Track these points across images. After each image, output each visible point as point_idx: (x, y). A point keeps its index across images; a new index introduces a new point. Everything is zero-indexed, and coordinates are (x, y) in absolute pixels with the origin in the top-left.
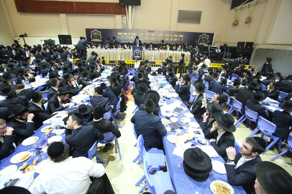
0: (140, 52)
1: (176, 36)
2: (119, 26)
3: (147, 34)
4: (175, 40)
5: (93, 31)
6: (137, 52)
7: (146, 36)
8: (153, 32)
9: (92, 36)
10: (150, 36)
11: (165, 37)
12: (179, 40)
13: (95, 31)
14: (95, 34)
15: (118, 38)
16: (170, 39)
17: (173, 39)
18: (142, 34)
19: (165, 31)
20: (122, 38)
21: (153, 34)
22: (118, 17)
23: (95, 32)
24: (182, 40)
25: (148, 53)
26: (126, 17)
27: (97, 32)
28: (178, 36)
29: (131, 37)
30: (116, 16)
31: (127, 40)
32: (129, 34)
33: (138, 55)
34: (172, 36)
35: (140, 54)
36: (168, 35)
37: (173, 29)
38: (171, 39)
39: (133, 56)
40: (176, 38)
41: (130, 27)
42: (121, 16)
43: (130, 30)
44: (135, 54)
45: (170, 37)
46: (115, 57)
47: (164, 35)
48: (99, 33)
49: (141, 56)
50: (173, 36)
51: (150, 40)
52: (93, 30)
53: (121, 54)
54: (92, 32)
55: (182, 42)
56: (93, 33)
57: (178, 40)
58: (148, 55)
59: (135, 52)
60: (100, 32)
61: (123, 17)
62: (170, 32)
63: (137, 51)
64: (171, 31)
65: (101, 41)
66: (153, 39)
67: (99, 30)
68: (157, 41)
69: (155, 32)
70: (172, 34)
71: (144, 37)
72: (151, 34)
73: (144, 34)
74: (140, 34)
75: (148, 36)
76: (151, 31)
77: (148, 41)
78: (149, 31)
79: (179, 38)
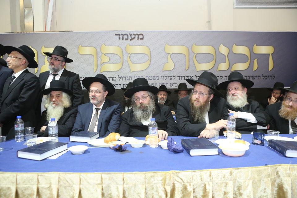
1: (241, 50)
3: (111, 50)
4: (241, 66)
7: (107, 59)
8: (140, 36)
12: (256, 67)
16: (216, 65)
17: (230, 66)
18: (87, 50)
19: (192, 32)
21: (137, 48)
24: (271, 67)
28: (251, 51)
29: (40, 64)
34: (224, 50)
36: (205, 49)
38: (223, 67)
40: (241, 58)
45: (217, 57)
47: (190, 51)
50: (230, 51)
51: (126, 72)
55: (273, 76)
57: (251, 65)
62: (214, 37)
66: (139, 67)
68: (157, 78)
69: (144, 36)
70: (222, 45)
71: (99, 63)
72: (129, 45)
73: (98, 50)
74: (78, 48)
75: (118, 57)
76: (131, 35)
77: (118, 79)
78: (119, 35)
79: (255, 61)
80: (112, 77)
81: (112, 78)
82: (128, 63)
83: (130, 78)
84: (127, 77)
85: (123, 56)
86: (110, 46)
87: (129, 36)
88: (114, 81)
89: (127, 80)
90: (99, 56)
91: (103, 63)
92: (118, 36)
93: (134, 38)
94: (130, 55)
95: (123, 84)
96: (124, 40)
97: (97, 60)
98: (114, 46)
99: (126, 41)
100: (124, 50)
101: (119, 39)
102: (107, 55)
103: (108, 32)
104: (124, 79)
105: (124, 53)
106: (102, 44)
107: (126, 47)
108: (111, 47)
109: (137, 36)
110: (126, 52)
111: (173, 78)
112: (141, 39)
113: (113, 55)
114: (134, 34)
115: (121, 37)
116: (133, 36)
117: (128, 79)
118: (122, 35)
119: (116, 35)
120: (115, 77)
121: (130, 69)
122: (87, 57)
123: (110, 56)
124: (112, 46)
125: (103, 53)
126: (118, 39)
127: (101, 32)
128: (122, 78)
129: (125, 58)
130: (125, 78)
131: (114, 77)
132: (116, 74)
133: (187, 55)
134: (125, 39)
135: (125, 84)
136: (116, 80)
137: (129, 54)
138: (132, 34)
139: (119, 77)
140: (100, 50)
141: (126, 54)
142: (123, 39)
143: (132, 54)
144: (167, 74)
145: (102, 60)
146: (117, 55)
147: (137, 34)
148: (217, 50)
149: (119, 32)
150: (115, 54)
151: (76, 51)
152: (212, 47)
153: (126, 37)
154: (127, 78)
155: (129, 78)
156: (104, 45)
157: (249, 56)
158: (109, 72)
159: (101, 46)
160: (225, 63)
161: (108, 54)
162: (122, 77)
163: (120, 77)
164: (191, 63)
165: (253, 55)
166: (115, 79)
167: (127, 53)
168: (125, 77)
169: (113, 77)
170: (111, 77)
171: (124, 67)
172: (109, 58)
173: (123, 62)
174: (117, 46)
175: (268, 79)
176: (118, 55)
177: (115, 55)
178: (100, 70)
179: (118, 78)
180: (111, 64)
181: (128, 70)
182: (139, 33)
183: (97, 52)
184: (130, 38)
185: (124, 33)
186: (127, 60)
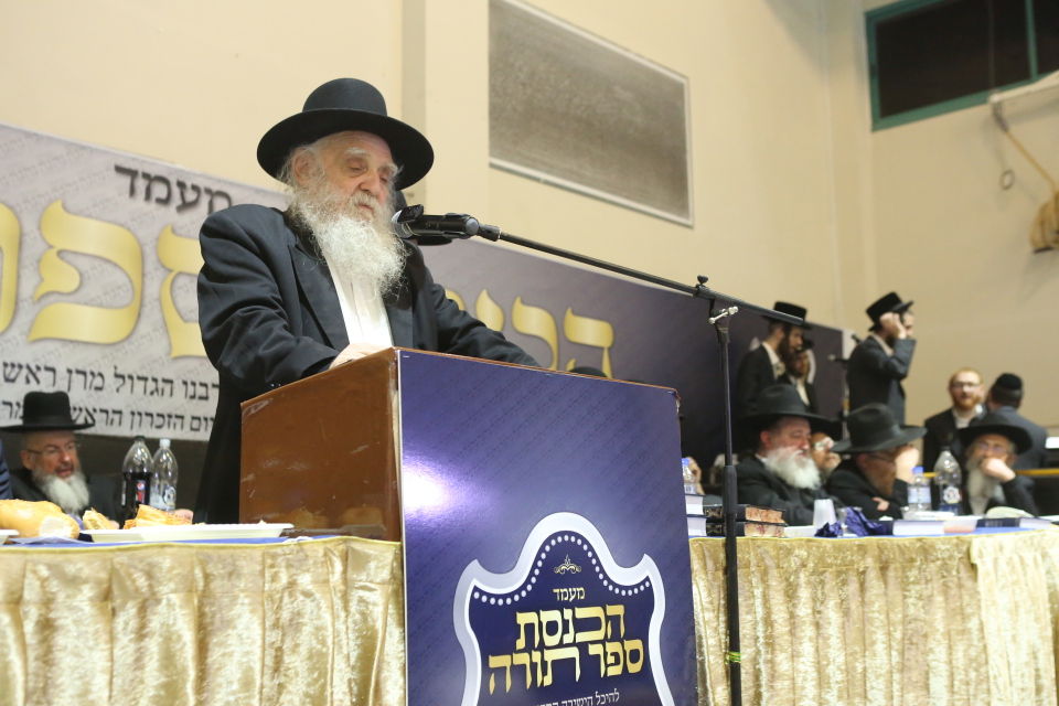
0: (639, 610)
6: (557, 639)
7: (68, 280)
8: (217, 202)
10: (147, 285)
28: (560, 329)
34: (488, 312)
35: (640, 691)
51: (148, 353)
62: (466, 262)
70: (485, 293)
71: (27, 289)
72: (174, 231)
73: (30, 226)
75: (120, 278)
76: (181, 185)
77: (110, 380)
78: (133, 174)
80: (84, 373)
81: (81, 377)
82: (162, 310)
83: (167, 388)
84: (155, 380)
85: (143, 275)
86: (90, 216)
87: (176, 191)
88: (93, 391)
89: (152, 393)
90: (33, 248)
91: (48, 294)
92: (126, 181)
93: (194, 203)
94: (174, 278)
95: (133, 413)
96: (153, 206)
97: (19, 277)
98: (110, 222)
99: (162, 209)
100: (149, 250)
101: (132, 191)
102: (70, 257)
103: (83, 148)
104: (139, 385)
105: (150, 265)
106: (51, 202)
107: (158, 239)
108: (93, 225)
109: (205, 199)
110: (159, 260)
113: (96, 263)
114: (195, 188)
115: (141, 184)
117: (157, 390)
118: (146, 176)
119: (119, 170)
120: (101, 375)
121: (170, 345)
123: (84, 264)
124: (97, 218)
125: (51, 247)
126: (127, 195)
127: (50, 140)
128: (128, 381)
129: (152, 289)
130: (142, 383)
131: (92, 374)
132: (104, 357)
134: (159, 201)
135: (140, 414)
136: (99, 389)
137: (170, 271)
138: (189, 184)
139: (117, 376)
140: (39, 228)
141: (156, 269)
142: (148, 197)
143: (180, 273)
145: (42, 280)
146: (116, 265)
147: (208, 191)
149: (134, 159)
150: (107, 261)
153: (160, 191)
154: (151, 385)
155: (161, 384)
156: (59, 204)
157: (554, 347)
158: (71, 346)
159: (45, 209)
161: (75, 253)
162: (131, 377)
163: (122, 377)
165: (565, 347)
166: (98, 381)
167: (163, 266)
168: (145, 379)
169: (88, 370)
170: (78, 372)
171: (144, 328)
172: (81, 275)
173: (142, 305)
174: (122, 225)
176: (120, 268)
177: (109, 267)
178: (30, 330)
179: (114, 379)
180: (86, 304)
181: (158, 348)
182: (215, 188)
183: (21, 236)
184: (176, 200)
185: (153, 172)
186: (159, 300)
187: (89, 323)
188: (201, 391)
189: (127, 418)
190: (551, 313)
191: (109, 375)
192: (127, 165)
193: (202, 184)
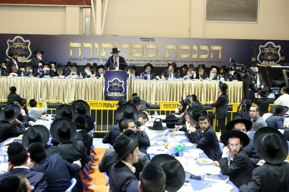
0: (121, 83)
1: (204, 48)
2: (73, 30)
3: (138, 46)
4: (204, 56)
5: (12, 39)
6: (115, 84)
7: (135, 50)
8: (153, 40)
9: (10, 49)
10: (144, 50)
11: (178, 51)
12: (212, 57)
13: (17, 39)
14: (17, 45)
15: (71, 54)
16: (191, 55)
17: (198, 56)
18: (125, 46)
19: (179, 39)
20: (80, 54)
21: (151, 46)
22: (73, 10)
23: (16, 41)
24: (220, 57)
25: (142, 86)
26: (90, 9)
27: (22, 42)
28: (210, 48)
29: (101, 51)
30: (67, 8)
31: (90, 59)
32: (97, 45)
33: (118, 91)
34: (195, 48)
35: (121, 88)
36: (185, 47)
37: (197, 33)
38: (195, 56)
39: (106, 92)
40: (205, 52)
41: (99, 31)
42: (79, 8)
43: (98, 36)
44: (111, 87)
45: (192, 52)
46: (61, 95)
47: (178, 48)
48: (27, 44)
49: (125, 92)
50: (199, 49)
51: (145, 58)
52: (12, 36)
53: (77, 87)
54: (9, 40)
55: (221, 62)
56: (11, 44)
58: (142, 90)
59: (110, 83)
60: (28, 41)
61: (84, 9)
62: (191, 41)
63: (114, 82)
64: (192, 37)
65: (30, 61)
66: (151, 55)
67: (26, 37)
68: (160, 61)
69: (155, 40)
70: (194, 45)
71: (131, 52)
72: (147, 44)
73: (131, 46)
74: (121, 45)
75: (141, 50)
76: (148, 39)
77: (140, 61)
78: (142, 38)
79: (212, 54)
81: (137, 61)
83: (147, 61)
85: (144, 49)
87: (147, 39)
90: (132, 48)
91: (133, 53)
92: (141, 39)
93: (150, 40)
94: (147, 49)
99: (146, 42)
100: (144, 46)
103: (136, 37)
104: (144, 61)
105: (144, 48)
108: (138, 45)
111: (169, 61)
112: (153, 41)
113: (138, 49)
114: (150, 39)
115: (143, 39)
116: (149, 40)
118: (143, 38)
119: (140, 38)
121: (147, 56)
122: (125, 49)
124: (138, 44)
126: (142, 41)
127: (132, 37)
128: (142, 61)
129: (145, 51)
132: (140, 58)
133: (176, 50)
142: (144, 41)
144: (165, 59)
145: (133, 51)
147: (151, 39)
148: (191, 48)
150: (140, 48)
151: (119, 46)
152: (189, 46)
153: (145, 40)
154: (145, 61)
156: (134, 43)
157: (208, 51)
158: (136, 57)
160: (196, 54)
161: (136, 48)
164: (178, 54)
165: (211, 51)
171: (144, 55)
173: (143, 53)
174: (141, 44)
175: (219, 63)
178: (132, 56)
180: (137, 53)
181: (145, 57)
182: (152, 38)
183: (130, 47)
184: (147, 40)
185: (144, 38)
186: (145, 52)
187: (138, 55)
188: (151, 61)
189: (143, 64)
190: (208, 46)
191: (140, 60)
192: (141, 38)
193: (150, 38)
